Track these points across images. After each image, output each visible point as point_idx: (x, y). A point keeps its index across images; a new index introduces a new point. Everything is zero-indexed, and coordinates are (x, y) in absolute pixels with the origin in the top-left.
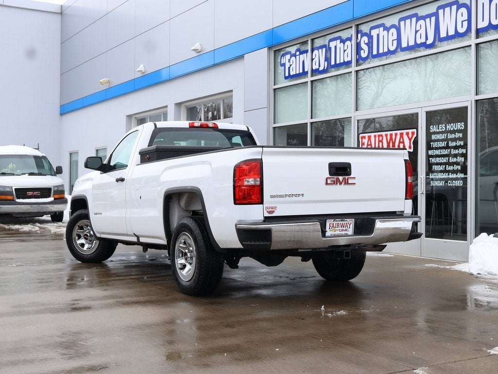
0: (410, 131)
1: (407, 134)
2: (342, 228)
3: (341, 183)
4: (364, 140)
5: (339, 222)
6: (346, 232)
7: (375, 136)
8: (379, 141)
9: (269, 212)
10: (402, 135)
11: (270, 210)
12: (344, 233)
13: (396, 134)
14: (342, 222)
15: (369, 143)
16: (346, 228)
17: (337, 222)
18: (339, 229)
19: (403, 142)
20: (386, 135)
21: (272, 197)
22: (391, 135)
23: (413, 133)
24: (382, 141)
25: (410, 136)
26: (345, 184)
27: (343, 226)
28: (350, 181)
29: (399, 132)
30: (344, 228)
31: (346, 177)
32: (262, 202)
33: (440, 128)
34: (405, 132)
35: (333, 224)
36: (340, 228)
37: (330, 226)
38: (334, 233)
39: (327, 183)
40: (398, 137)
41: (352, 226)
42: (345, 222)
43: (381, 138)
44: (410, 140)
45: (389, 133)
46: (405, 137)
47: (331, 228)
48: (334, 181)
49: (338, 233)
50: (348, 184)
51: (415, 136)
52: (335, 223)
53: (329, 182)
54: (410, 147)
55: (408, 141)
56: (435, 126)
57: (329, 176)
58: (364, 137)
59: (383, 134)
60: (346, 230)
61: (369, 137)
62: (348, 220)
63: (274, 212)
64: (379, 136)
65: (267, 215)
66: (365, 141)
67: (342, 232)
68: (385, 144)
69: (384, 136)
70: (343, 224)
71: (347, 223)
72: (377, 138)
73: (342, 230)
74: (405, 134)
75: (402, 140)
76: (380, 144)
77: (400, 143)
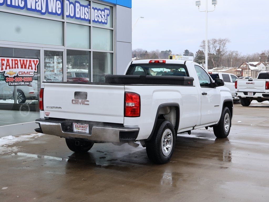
0: (35, 60)
1: (34, 61)
2: (83, 128)
4: (3, 62)
5: (81, 125)
6: (85, 131)
7: (12, 60)
8: (15, 64)
10: (30, 61)
11: (47, 114)
13: (27, 61)
14: (82, 125)
15: (8, 64)
16: (85, 129)
17: (79, 125)
18: (80, 128)
19: (31, 66)
20: (20, 60)
22: (24, 61)
23: (37, 61)
24: (17, 64)
25: (35, 62)
29: (28, 59)
30: (84, 129)
31: (84, 100)
33: (51, 60)
34: (32, 60)
35: (77, 125)
36: (81, 128)
37: (76, 126)
38: (78, 131)
39: (72, 103)
40: (28, 62)
43: (16, 62)
44: (35, 65)
45: (22, 59)
46: (32, 63)
47: (76, 127)
48: (76, 102)
49: (80, 130)
50: (84, 104)
51: (38, 63)
53: (74, 102)
54: (35, 69)
55: (34, 66)
56: (48, 59)
58: (4, 60)
59: (18, 59)
61: (8, 60)
62: (85, 124)
64: (15, 60)
65: (46, 116)
66: (5, 62)
67: (83, 131)
68: (20, 66)
69: (19, 60)
70: (82, 126)
71: (85, 126)
72: (14, 62)
73: (83, 130)
74: (32, 61)
75: (30, 65)
76: (16, 65)
77: (29, 66)
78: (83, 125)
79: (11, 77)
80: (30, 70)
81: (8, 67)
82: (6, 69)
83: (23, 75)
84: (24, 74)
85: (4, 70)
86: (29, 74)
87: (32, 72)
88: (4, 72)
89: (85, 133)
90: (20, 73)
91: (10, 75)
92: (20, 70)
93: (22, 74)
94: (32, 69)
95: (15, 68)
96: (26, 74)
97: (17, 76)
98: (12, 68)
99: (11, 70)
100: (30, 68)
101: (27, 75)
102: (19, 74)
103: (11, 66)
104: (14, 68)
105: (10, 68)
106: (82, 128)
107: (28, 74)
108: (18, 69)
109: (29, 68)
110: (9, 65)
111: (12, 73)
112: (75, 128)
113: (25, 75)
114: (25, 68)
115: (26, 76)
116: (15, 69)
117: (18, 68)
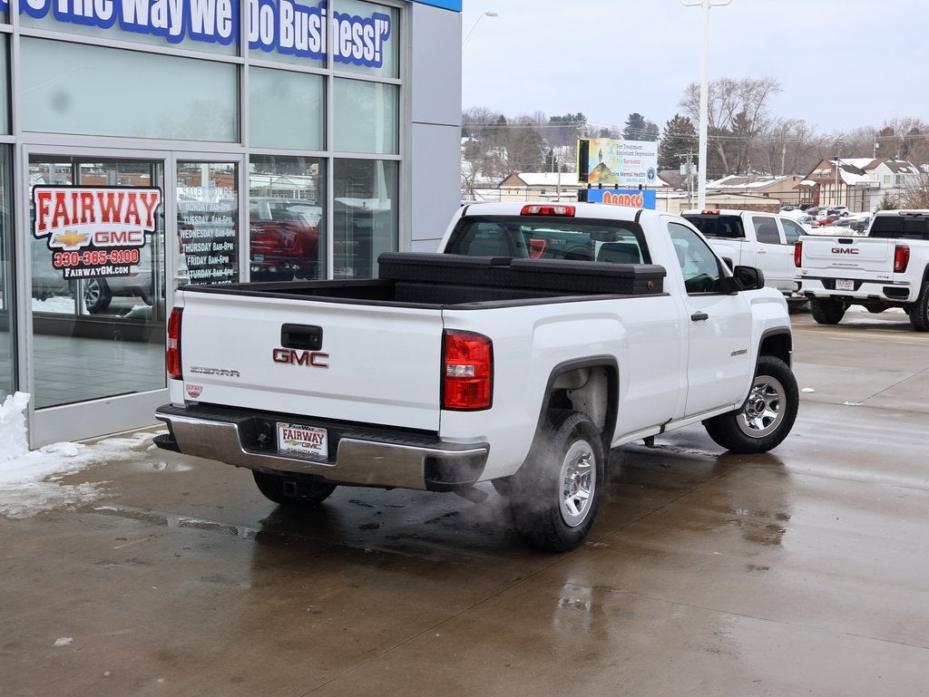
0: (149, 192)
1: (144, 197)
2: (307, 442)
4: (46, 202)
5: (302, 431)
6: (315, 450)
7: (74, 196)
8: (85, 207)
10: (132, 197)
11: (193, 391)
12: (310, 449)
13: (121, 196)
14: (305, 431)
15: (61, 210)
19: (136, 213)
20: (100, 196)
22: (111, 197)
23: (154, 197)
24: (90, 207)
25: (149, 201)
26: (307, 364)
28: (317, 360)
29: (126, 192)
30: (311, 443)
31: (310, 352)
32: (181, 377)
34: (138, 192)
35: (290, 431)
36: (303, 441)
37: (284, 435)
38: (294, 447)
39: (275, 358)
40: (126, 201)
42: (313, 432)
43: (88, 201)
44: (149, 209)
45: (106, 192)
46: (139, 202)
48: (287, 358)
49: (299, 448)
50: (313, 364)
51: (158, 202)
52: (292, 430)
53: (279, 356)
54: (149, 223)
55: (146, 212)
58: (48, 196)
59: (94, 192)
61: (61, 197)
62: (316, 429)
64: (84, 196)
66: (51, 204)
67: (307, 449)
68: (98, 214)
69: (95, 196)
70: (307, 434)
71: (315, 435)
72: (79, 201)
73: (308, 446)
74: (138, 197)
75: (132, 209)
76: (88, 213)
77: (129, 213)
78: (309, 432)
79: (70, 252)
80: (132, 226)
81: (61, 220)
82: (55, 224)
83: (110, 244)
84: (112, 241)
85: (49, 229)
86: (130, 240)
87: (139, 232)
88: (49, 235)
90: (100, 238)
91: (69, 244)
92: (99, 226)
93: (108, 241)
94: (138, 222)
95: (84, 220)
96: (119, 241)
97: (91, 248)
98: (75, 221)
99: (71, 227)
100: (132, 218)
101: (122, 243)
102: (97, 241)
103: (71, 216)
104: (80, 221)
105: (67, 222)
106: (305, 439)
107: (125, 240)
108: (93, 225)
109: (127, 220)
110: (65, 214)
111: (73, 238)
112: (284, 438)
113: (116, 243)
114: (117, 219)
115: (119, 244)
116: (84, 225)
117: (93, 220)
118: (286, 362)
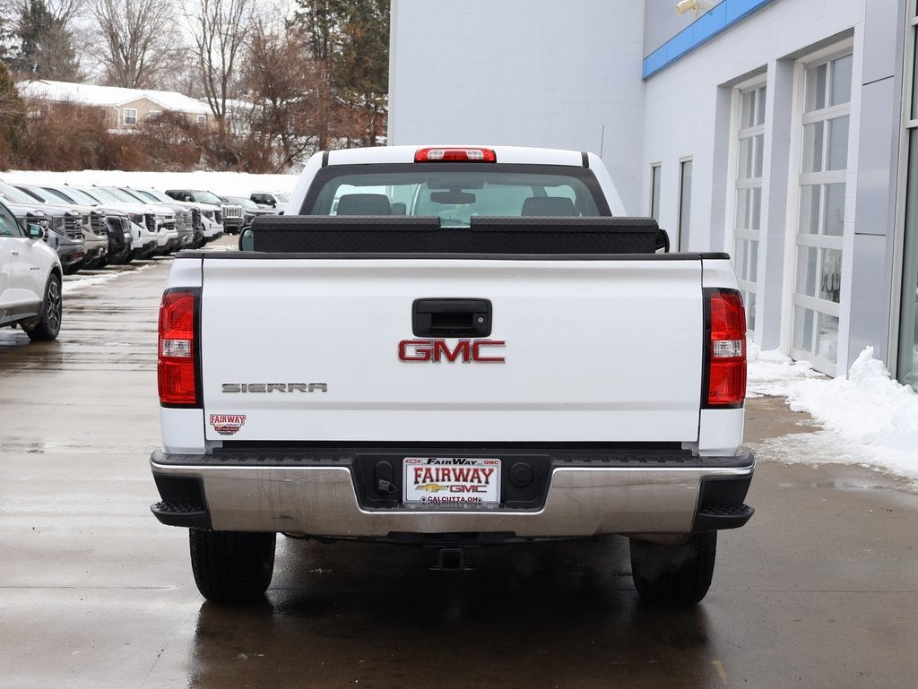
2: (462, 483)
3: (452, 358)
5: (450, 467)
9: (222, 430)
11: (224, 424)
12: (466, 495)
14: (458, 467)
16: (476, 482)
17: (440, 467)
18: (447, 483)
21: (228, 388)
26: (466, 359)
27: (461, 476)
28: (484, 352)
30: (468, 484)
31: (472, 340)
32: (199, 403)
35: (428, 470)
36: (453, 482)
37: (417, 476)
38: (434, 495)
39: (402, 356)
41: (495, 479)
42: (472, 467)
47: (420, 480)
48: (428, 353)
49: (445, 494)
50: (477, 359)
52: (433, 467)
53: (411, 351)
57: (412, 337)
60: (475, 489)
62: (480, 461)
63: (236, 429)
65: (214, 436)
67: (460, 495)
70: (461, 471)
71: (476, 471)
73: (462, 489)
78: (465, 467)
89: (475, 504)
106: (457, 480)
112: (416, 482)
118: (426, 359)
